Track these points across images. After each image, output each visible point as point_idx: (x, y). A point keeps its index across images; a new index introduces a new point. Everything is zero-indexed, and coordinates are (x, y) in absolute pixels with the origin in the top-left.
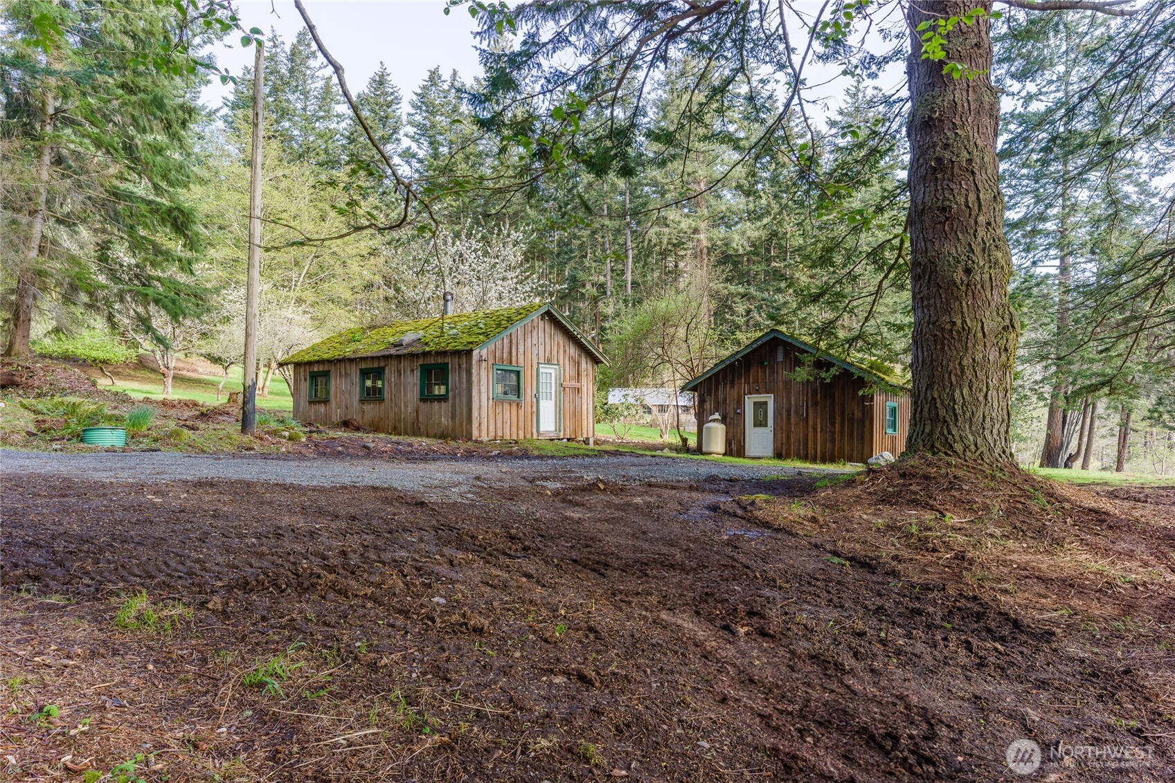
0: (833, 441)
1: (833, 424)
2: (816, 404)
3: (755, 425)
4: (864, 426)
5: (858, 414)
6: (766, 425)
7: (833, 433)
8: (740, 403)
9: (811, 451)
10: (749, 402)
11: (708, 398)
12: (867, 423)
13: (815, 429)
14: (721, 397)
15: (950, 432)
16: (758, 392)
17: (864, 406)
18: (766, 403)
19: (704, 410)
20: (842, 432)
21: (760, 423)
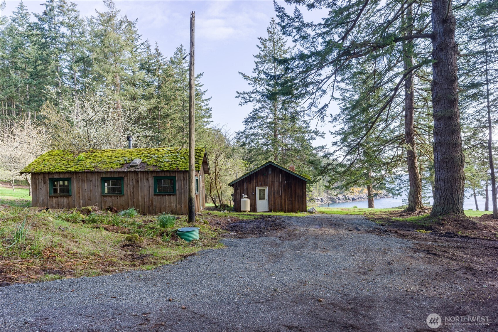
0: (292, 204)
1: (292, 198)
2: (285, 190)
3: (260, 199)
4: (303, 198)
5: (301, 194)
6: (265, 199)
7: (292, 201)
8: (254, 190)
9: (284, 208)
10: (257, 189)
11: (239, 188)
12: (304, 197)
13: (285, 200)
14: (245, 188)
15: (458, 207)
16: (261, 186)
17: (303, 191)
18: (264, 190)
19: (237, 193)
20: (295, 200)
21: (262, 198)
